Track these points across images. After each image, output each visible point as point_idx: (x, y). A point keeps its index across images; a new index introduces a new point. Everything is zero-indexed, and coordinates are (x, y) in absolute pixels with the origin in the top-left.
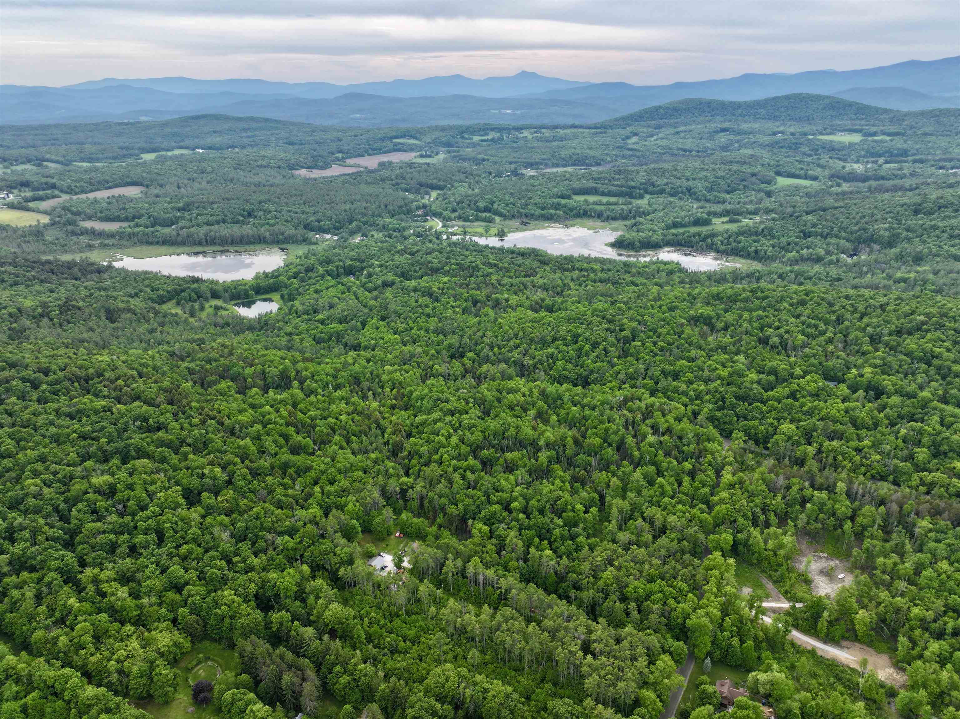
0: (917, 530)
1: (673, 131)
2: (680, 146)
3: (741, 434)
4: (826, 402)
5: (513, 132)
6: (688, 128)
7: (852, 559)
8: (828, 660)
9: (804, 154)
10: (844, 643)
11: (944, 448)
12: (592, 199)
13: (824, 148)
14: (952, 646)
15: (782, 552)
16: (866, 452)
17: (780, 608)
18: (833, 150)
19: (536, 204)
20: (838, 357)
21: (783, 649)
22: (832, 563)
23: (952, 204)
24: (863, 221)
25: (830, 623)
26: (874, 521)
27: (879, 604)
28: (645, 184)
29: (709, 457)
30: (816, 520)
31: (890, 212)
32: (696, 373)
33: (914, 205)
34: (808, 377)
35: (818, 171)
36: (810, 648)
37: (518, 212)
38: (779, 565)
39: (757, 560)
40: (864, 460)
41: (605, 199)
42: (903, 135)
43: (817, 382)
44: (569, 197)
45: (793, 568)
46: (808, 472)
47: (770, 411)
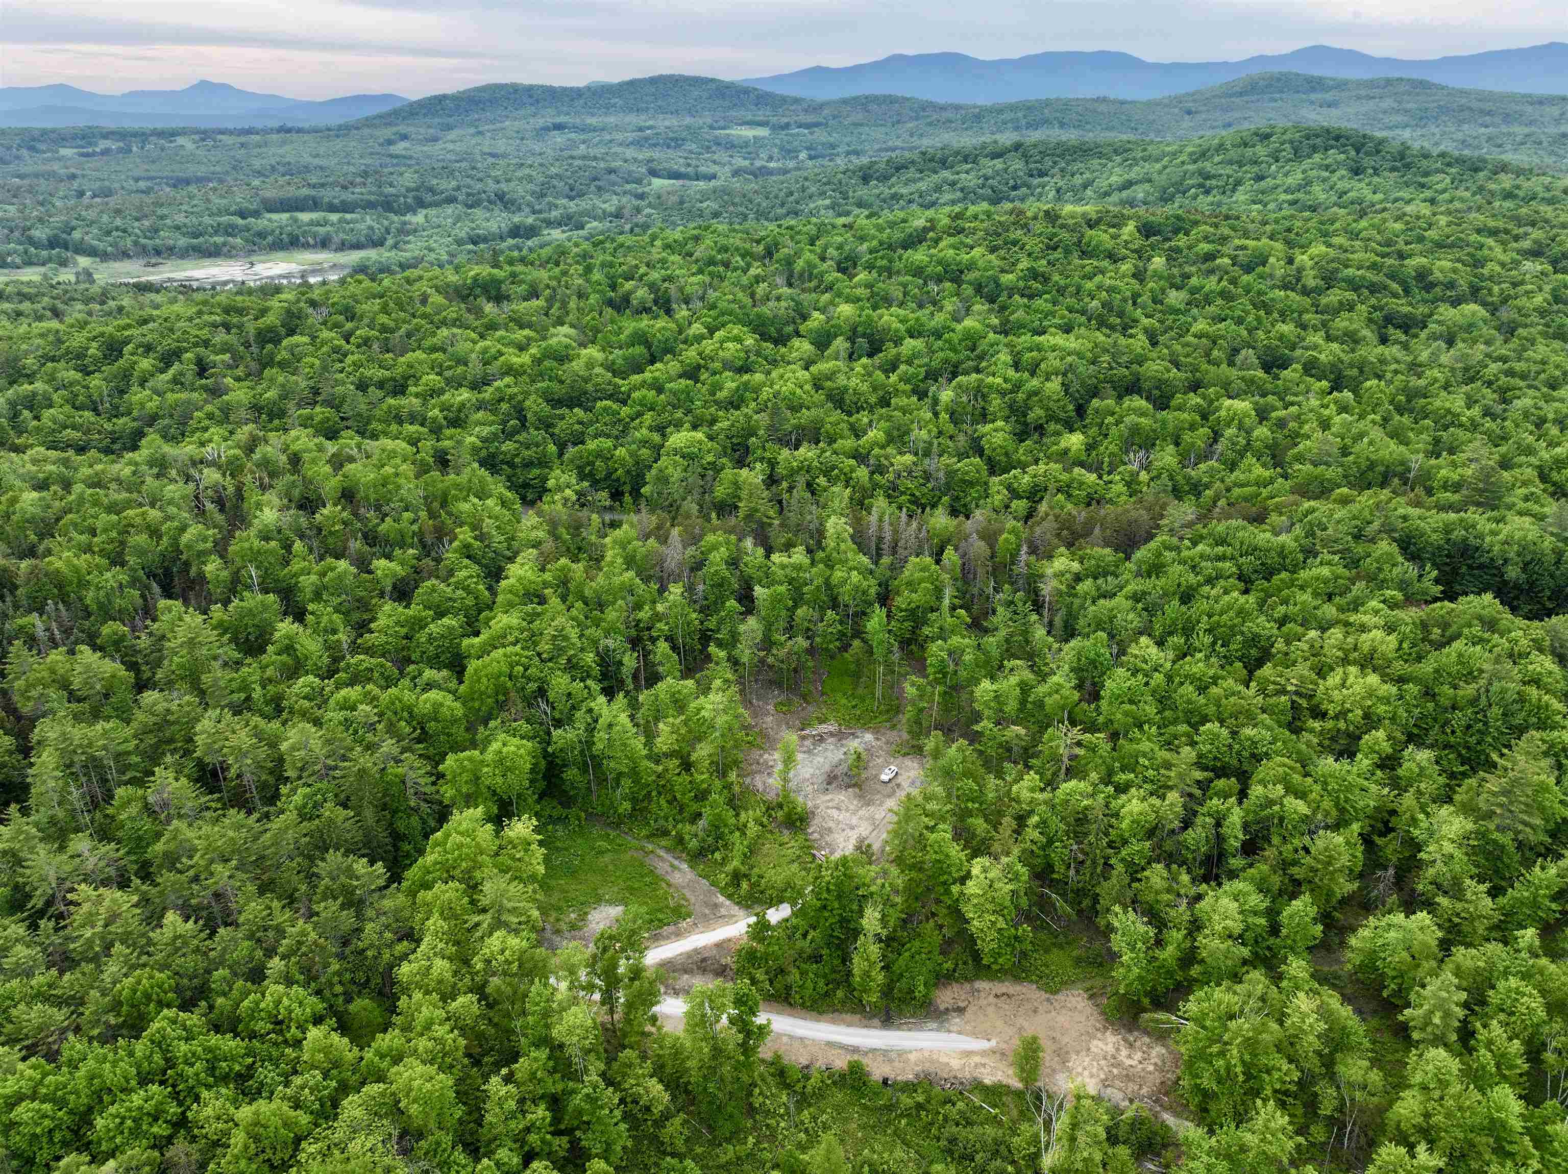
0: (1047, 589)
1: (472, 130)
2: (487, 150)
3: (571, 478)
4: (769, 373)
5: (153, 139)
6: (498, 125)
7: (909, 713)
8: (909, 1087)
9: (691, 152)
10: (945, 997)
11: (1036, 414)
12: (305, 217)
13: (719, 144)
14: (1262, 888)
15: (702, 752)
16: (878, 458)
17: (719, 945)
18: (733, 146)
19: (178, 228)
20: (778, 299)
21: (751, 1110)
22: (854, 744)
23: (913, 162)
24: (791, 199)
25: (889, 942)
26: (938, 593)
27: (1021, 819)
28: (417, 189)
29: (465, 534)
30: (790, 629)
31: (828, 183)
32: (448, 374)
33: (861, 169)
34: (718, 335)
35: (714, 169)
36: (841, 1063)
37: (136, 243)
38: (702, 796)
39: (634, 800)
40: (877, 477)
41: (334, 217)
42: (826, 125)
43: (738, 340)
44: (256, 214)
45: (748, 791)
46: (749, 517)
47: (639, 415)
